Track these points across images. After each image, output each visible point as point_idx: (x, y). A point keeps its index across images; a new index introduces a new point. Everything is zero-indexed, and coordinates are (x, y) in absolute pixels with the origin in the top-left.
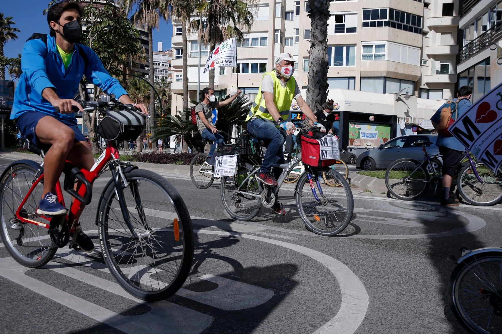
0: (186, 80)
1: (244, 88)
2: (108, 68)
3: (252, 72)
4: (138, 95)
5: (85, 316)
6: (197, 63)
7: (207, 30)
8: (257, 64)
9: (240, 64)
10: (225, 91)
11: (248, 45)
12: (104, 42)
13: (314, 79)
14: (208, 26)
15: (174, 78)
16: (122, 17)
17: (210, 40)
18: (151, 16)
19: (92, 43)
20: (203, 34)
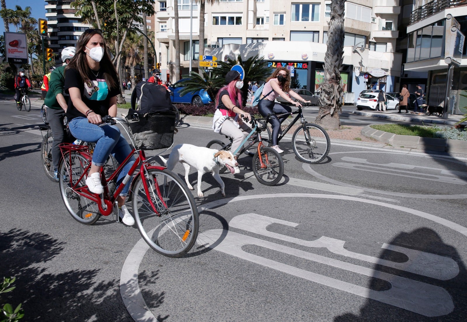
1: (222, 38)
3: (229, 24)
4: (132, 44)
6: (189, 16)
8: (234, 17)
11: (226, 1)
13: (333, 47)
15: (160, 28)
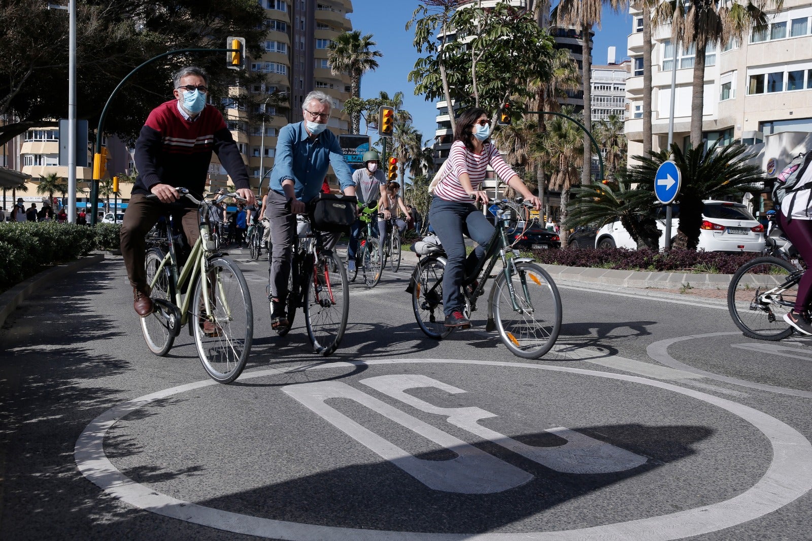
0: (648, 114)
1: (771, 122)
2: (501, 106)
3: (789, 89)
4: (564, 146)
5: (374, 453)
6: (669, 82)
7: (689, 18)
8: (803, 71)
9: (764, 75)
10: (730, 131)
11: (784, 36)
12: (496, 64)
14: (693, 10)
15: (633, 111)
16: (525, 19)
17: (695, 37)
18: (587, 3)
19: (476, 67)
20: (682, 26)
